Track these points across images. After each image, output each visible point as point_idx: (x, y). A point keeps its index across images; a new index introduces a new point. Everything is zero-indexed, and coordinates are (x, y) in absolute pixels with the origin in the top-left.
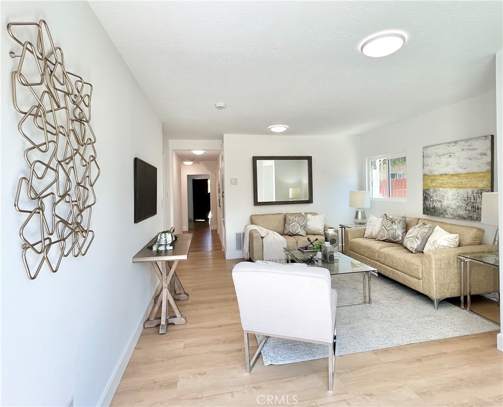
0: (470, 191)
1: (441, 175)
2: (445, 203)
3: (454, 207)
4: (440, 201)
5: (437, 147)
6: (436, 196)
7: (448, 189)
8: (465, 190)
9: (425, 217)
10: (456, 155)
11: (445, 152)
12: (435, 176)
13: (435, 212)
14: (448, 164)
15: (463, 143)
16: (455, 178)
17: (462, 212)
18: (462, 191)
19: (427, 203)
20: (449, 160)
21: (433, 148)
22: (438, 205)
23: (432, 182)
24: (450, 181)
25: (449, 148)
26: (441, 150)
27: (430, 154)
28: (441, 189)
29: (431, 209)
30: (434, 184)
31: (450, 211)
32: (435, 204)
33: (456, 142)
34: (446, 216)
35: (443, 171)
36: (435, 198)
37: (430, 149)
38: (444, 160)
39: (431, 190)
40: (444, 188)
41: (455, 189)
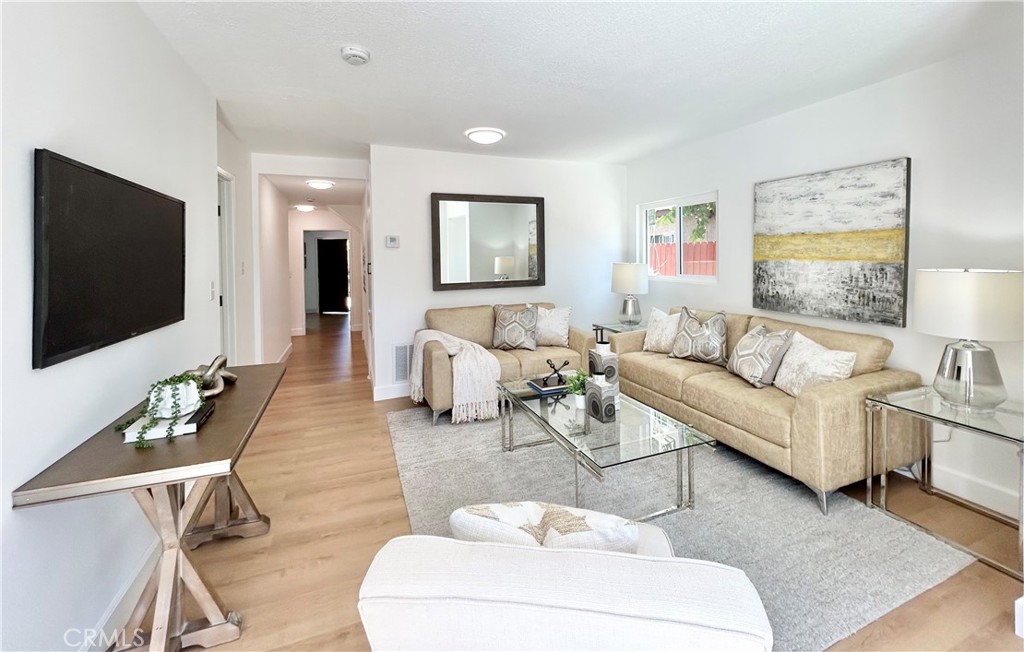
0: (856, 266)
1: (793, 235)
2: (801, 288)
3: (821, 295)
4: (790, 284)
5: (787, 182)
6: (782, 274)
7: (807, 262)
8: (845, 263)
9: (757, 312)
10: (827, 196)
11: (802, 191)
12: (781, 236)
13: (778, 303)
14: (808, 215)
15: (842, 174)
16: (824, 240)
17: (836, 306)
18: (837, 266)
19: (763, 287)
20: (811, 206)
21: (776, 184)
22: (785, 291)
23: (772, 248)
24: (812, 245)
25: (810, 185)
26: (792, 188)
27: (770, 196)
28: (792, 261)
29: (770, 299)
30: (778, 252)
31: (810, 302)
32: (778, 288)
33: (827, 173)
34: (803, 312)
35: (797, 227)
36: (779, 278)
37: (769, 186)
38: (800, 207)
39: (771, 264)
40: (800, 258)
41: (823, 262)
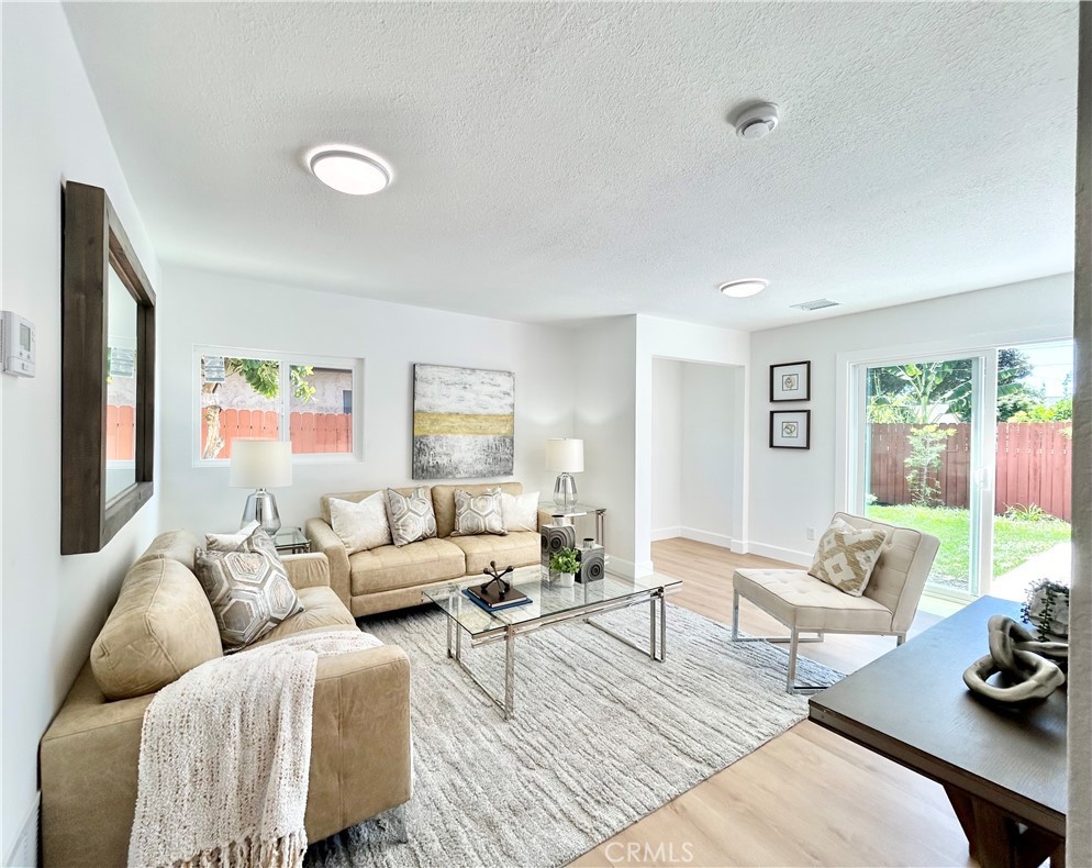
0: (491, 437)
1: (450, 414)
2: (456, 457)
3: (470, 461)
4: (447, 455)
5: (446, 370)
6: (441, 446)
7: (461, 436)
8: (485, 437)
10: (474, 388)
11: (456, 379)
12: (440, 414)
13: (438, 472)
14: (461, 399)
15: (483, 374)
16: (472, 420)
17: (479, 467)
18: (480, 438)
19: (423, 459)
20: (463, 392)
21: (435, 369)
22: (443, 461)
23: (432, 424)
24: (464, 423)
25: (462, 376)
26: (449, 375)
27: (430, 378)
28: (449, 435)
29: (431, 469)
30: (437, 428)
31: (463, 467)
32: (438, 459)
33: (473, 370)
34: (458, 476)
35: (454, 408)
36: (438, 449)
37: (429, 369)
38: (455, 391)
39: (432, 438)
40: (454, 433)
41: (471, 436)
